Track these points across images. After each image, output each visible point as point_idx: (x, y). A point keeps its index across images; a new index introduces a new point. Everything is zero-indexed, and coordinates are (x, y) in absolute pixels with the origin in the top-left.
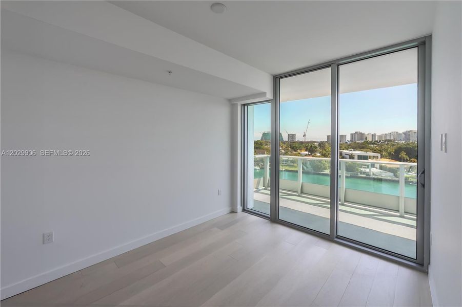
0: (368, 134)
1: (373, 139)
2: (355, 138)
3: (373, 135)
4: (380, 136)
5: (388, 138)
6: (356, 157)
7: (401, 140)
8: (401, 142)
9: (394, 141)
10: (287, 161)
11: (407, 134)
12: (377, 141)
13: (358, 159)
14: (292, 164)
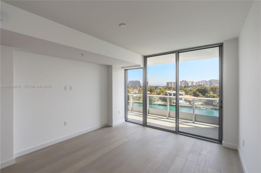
0: (190, 82)
1: (192, 84)
2: (182, 84)
3: (192, 82)
4: (196, 83)
5: (200, 84)
6: (172, 95)
7: (207, 85)
8: (207, 86)
9: (203, 85)
10: (137, 97)
11: (211, 82)
12: (194, 86)
13: (173, 96)
14: (139, 99)
